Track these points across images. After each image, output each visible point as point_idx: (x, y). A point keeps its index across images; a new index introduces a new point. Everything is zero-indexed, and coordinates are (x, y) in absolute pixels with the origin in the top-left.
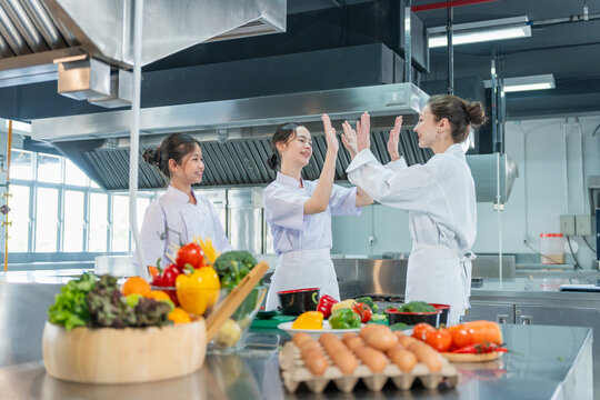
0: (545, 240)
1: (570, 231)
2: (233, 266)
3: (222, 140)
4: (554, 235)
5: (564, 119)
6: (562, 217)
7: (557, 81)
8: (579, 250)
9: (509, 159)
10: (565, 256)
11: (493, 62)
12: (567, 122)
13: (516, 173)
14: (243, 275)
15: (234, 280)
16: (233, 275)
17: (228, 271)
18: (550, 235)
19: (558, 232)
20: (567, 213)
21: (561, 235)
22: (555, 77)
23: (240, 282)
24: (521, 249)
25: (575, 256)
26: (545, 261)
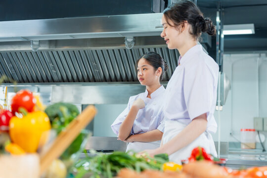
0: (244, 133)
1: (260, 128)
2: (62, 112)
3: (35, 49)
4: (250, 130)
5: (258, 55)
6: (255, 118)
7: (256, 29)
8: (265, 141)
9: (227, 78)
10: (256, 144)
11: (218, 13)
12: (260, 56)
13: (230, 87)
14: (70, 121)
15: (63, 124)
16: (63, 120)
17: (57, 116)
18: (247, 130)
19: (252, 128)
20: (258, 116)
21: (254, 130)
22: (255, 26)
23: (68, 126)
24: (228, 139)
25: (262, 144)
26: (243, 147)
